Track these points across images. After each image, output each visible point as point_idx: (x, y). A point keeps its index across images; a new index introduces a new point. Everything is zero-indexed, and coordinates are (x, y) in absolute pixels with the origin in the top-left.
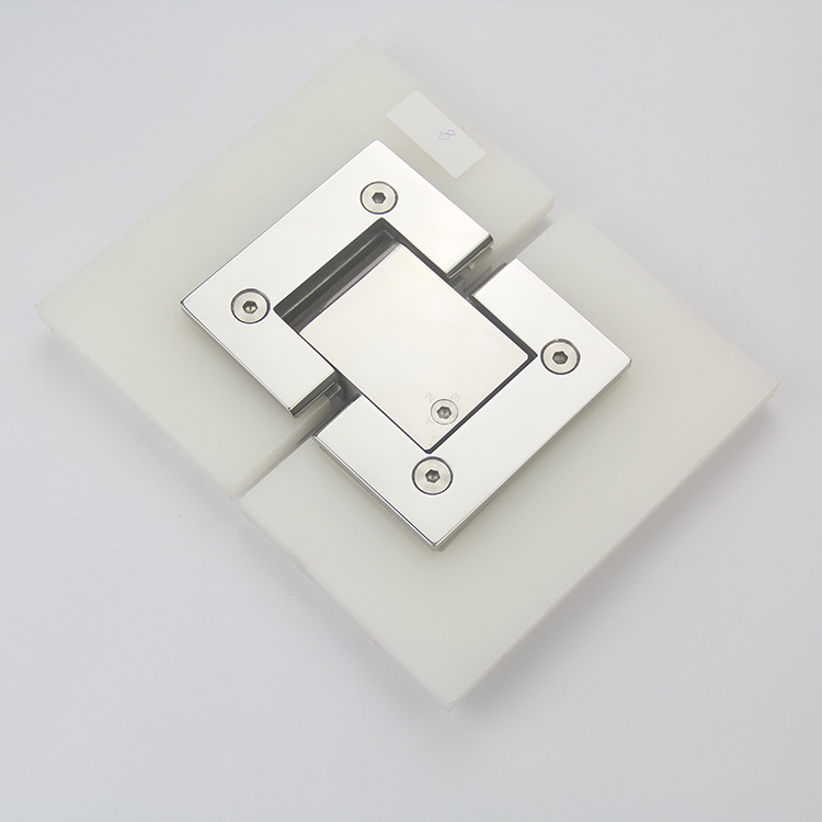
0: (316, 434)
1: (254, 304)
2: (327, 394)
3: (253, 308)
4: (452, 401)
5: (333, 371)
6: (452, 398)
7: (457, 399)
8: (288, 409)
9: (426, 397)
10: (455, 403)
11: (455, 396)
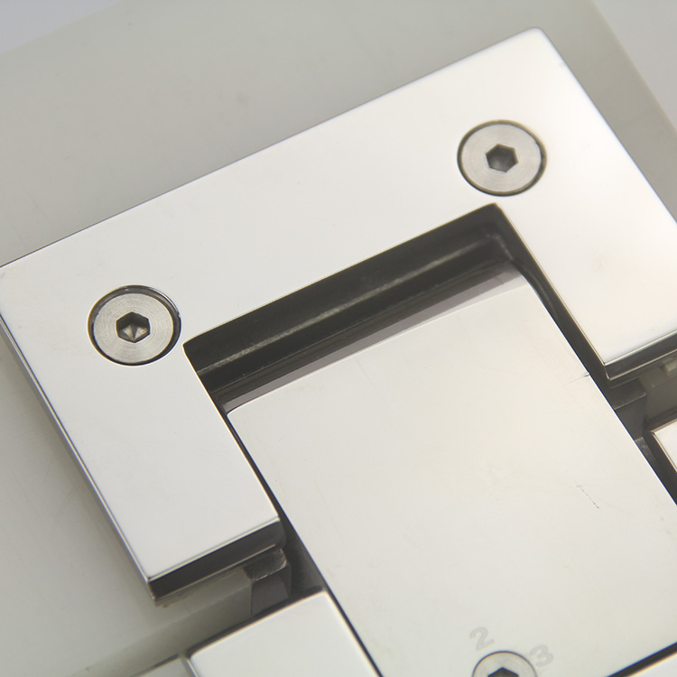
0: (190, 652)
1: (144, 323)
2: (250, 569)
3: (140, 332)
4: (529, 662)
5: (278, 519)
6: (531, 653)
7: (544, 659)
8: (146, 579)
9: (472, 635)
10: (536, 668)
11: (539, 652)
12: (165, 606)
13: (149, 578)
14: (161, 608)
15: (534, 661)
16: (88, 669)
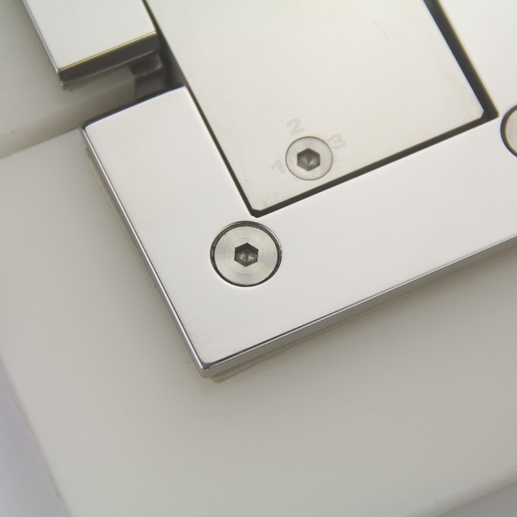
4: (328, 146)
5: (155, 33)
6: (330, 140)
7: (339, 144)
8: (57, 71)
9: (289, 124)
10: (332, 150)
11: (336, 139)
12: (71, 91)
13: (59, 70)
14: (67, 92)
15: (331, 145)
16: (12, 132)
